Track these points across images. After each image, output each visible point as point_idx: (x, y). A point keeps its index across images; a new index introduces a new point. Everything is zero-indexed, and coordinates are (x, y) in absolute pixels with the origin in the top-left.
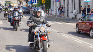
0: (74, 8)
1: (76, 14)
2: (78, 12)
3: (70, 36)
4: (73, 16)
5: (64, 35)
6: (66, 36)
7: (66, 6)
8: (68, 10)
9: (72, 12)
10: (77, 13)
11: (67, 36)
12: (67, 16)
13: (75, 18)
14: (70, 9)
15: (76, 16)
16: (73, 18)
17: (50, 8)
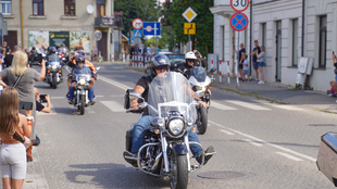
0: (300, 50)
1: (309, 73)
2: (316, 65)
3: (305, 156)
4: (300, 80)
5: (281, 151)
6: (289, 153)
7: (270, 44)
8: (277, 59)
9: (295, 66)
10: (313, 69)
11: (293, 155)
12: (274, 80)
13: (307, 85)
14: (286, 53)
15: (308, 78)
16: (298, 86)
17: (211, 51)
